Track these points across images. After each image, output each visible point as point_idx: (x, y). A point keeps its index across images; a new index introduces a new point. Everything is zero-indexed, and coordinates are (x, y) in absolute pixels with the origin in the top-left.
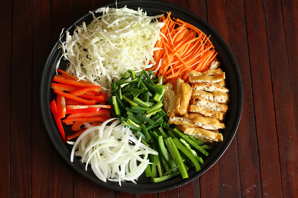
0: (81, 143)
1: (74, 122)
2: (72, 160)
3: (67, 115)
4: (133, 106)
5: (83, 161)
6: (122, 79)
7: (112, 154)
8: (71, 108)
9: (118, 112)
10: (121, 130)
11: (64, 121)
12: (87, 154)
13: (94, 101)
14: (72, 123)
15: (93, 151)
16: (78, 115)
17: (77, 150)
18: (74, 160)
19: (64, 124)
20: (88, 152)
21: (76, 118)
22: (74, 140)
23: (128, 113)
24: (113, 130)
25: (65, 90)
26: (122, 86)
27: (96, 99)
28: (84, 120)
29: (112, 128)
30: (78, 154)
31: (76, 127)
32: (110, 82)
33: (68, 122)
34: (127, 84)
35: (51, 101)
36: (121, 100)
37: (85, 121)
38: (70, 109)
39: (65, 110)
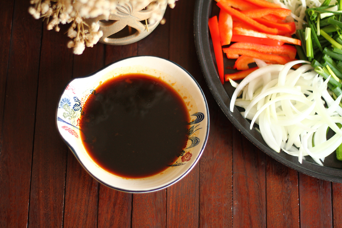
0: (248, 87)
1: (240, 55)
2: (232, 109)
3: (232, 43)
4: (336, 48)
5: (246, 115)
6: (323, 5)
7: (294, 113)
8: (241, 33)
9: (310, 53)
10: (312, 79)
11: (226, 51)
12: (255, 106)
13: (275, 31)
14: (236, 56)
15: (265, 102)
16: (247, 46)
17: (240, 97)
18: (234, 110)
19: (225, 55)
20: (257, 103)
21: (244, 49)
22: (238, 81)
23: (326, 57)
24: (301, 77)
25: (234, 6)
26: (323, 16)
27: (279, 28)
28: (256, 55)
29: (301, 73)
30: (241, 104)
31: (241, 64)
32: (304, 8)
33: (232, 54)
34: (331, 14)
35: (211, 17)
36: (318, 36)
37: (257, 58)
38: (239, 34)
39: (230, 34)
